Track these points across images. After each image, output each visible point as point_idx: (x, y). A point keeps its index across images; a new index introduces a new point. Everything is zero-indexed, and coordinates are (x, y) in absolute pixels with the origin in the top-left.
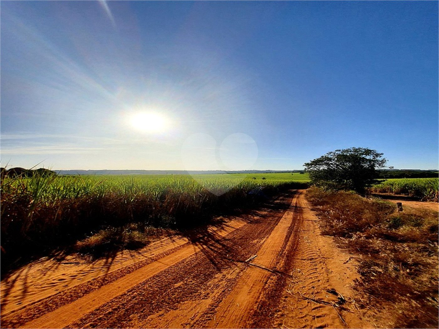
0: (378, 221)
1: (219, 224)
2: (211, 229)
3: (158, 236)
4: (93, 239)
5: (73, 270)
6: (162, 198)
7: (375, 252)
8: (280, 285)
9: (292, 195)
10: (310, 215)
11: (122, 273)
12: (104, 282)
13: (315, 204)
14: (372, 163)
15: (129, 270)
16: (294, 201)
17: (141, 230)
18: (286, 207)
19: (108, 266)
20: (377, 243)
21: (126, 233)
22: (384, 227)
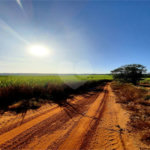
0: (140, 97)
1: (72, 98)
2: (68, 100)
3: (45, 103)
4: (16, 105)
5: (8, 118)
6: (46, 86)
7: (137, 110)
8: (97, 124)
9: (104, 85)
10: (112, 94)
11: (29, 120)
12: (22, 123)
13: (114, 89)
14: (141, 71)
15: (33, 118)
16: (105, 88)
17: (37, 101)
18: (101, 90)
19: (23, 116)
20: (139, 106)
21: (31, 102)
22: (142, 100)
